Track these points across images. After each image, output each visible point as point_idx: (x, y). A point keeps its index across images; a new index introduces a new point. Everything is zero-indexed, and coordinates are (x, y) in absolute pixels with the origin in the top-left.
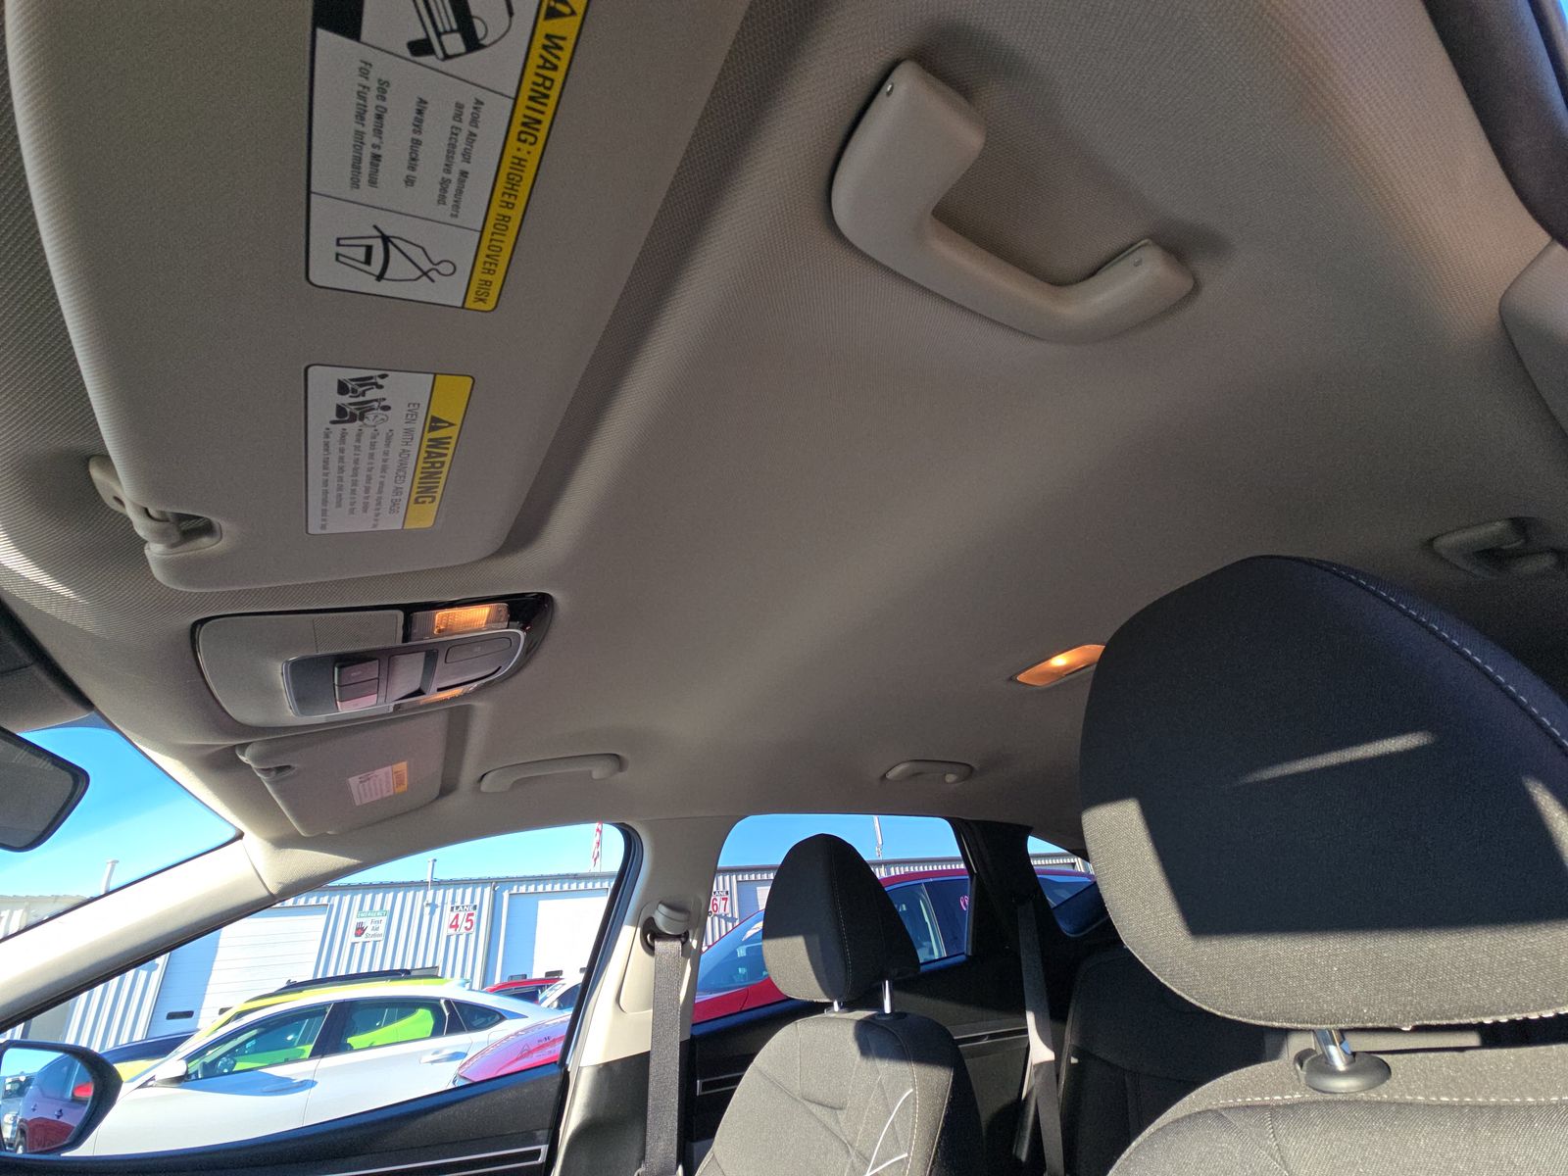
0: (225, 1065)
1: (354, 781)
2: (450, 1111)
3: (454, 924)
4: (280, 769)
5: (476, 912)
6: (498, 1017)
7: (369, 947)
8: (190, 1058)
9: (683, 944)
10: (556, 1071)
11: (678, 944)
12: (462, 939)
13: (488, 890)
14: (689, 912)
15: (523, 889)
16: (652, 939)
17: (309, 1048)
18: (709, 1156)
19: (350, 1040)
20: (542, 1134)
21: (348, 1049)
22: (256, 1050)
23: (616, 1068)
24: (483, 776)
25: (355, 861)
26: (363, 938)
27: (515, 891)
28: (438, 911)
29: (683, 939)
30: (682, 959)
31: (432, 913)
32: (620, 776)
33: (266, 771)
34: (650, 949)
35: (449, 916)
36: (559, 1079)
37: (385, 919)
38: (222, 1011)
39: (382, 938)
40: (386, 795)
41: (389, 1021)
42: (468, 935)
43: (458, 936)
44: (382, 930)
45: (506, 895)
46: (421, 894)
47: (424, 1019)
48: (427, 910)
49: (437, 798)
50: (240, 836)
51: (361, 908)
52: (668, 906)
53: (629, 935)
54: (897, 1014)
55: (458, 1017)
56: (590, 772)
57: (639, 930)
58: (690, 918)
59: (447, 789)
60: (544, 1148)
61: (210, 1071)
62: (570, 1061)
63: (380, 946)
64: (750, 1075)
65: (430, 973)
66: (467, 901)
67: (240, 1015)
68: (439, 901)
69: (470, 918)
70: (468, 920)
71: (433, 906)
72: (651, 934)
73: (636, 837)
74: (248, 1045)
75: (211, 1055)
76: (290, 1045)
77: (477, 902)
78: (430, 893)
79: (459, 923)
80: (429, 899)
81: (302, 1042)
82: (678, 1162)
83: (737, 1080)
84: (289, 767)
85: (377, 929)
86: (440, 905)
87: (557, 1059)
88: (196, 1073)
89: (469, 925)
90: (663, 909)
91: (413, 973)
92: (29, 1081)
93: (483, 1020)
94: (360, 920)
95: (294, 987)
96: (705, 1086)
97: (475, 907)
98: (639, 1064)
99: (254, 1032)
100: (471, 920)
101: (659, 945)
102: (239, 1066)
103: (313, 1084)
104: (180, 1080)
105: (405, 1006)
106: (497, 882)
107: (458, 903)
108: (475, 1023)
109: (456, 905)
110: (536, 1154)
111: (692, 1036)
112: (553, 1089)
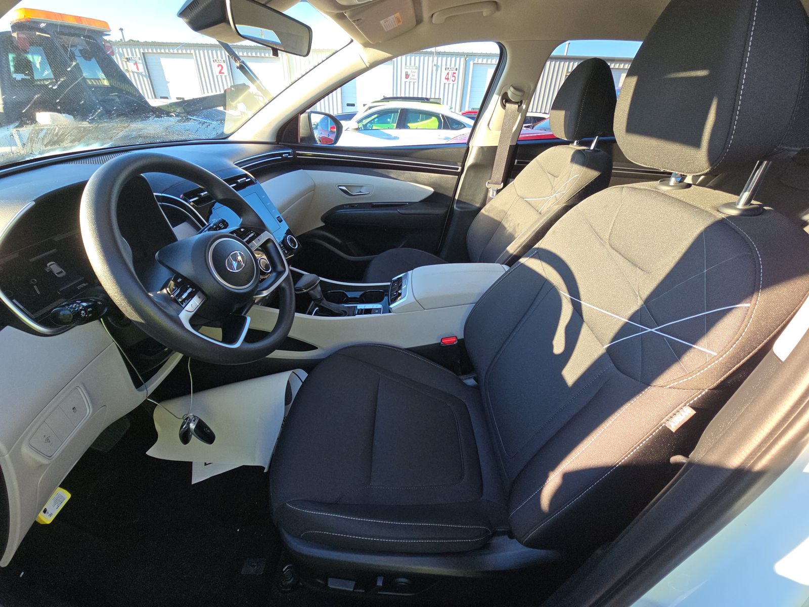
0: (370, 126)
1: (382, 22)
2: (432, 150)
3: (447, 77)
4: (358, 20)
5: (457, 72)
6: (463, 126)
7: (412, 84)
8: (359, 122)
9: (519, 106)
10: (466, 146)
11: (517, 106)
12: (451, 86)
13: (463, 59)
14: (524, 92)
15: (480, 61)
16: (506, 102)
17: (395, 125)
18: (512, 182)
19: (409, 125)
20: (460, 164)
21: (408, 128)
22: (379, 122)
23: (486, 149)
24: (433, 15)
25: (390, 55)
26: (408, 80)
27: (476, 62)
28: (439, 69)
29: (519, 104)
30: (517, 113)
31: (437, 70)
32: (498, 14)
33: (354, 21)
34: (504, 106)
35: (444, 73)
36: (465, 149)
37: (417, 71)
38: (364, 105)
39: (417, 81)
40: (395, 26)
41: (422, 120)
42: (453, 84)
43: (449, 84)
44: (416, 77)
45: (471, 63)
46: (431, 58)
47: (434, 121)
48: (435, 68)
49: (416, 26)
50: (352, 41)
51: (406, 64)
52: (514, 88)
53: (496, 99)
54: (595, 150)
55: (447, 123)
56: (482, 12)
57: (500, 97)
58: (524, 95)
59: (419, 21)
60: (460, 168)
61: (365, 128)
62: (470, 144)
63: (416, 84)
64: (533, 162)
65: (437, 102)
66: (453, 66)
67: (370, 108)
68: (439, 64)
69: (454, 75)
70: (453, 76)
71: (437, 66)
72: (505, 99)
73: (505, 51)
74: (376, 120)
75: (365, 122)
76: (388, 123)
77: (457, 66)
78: (435, 58)
79: (449, 77)
80: (435, 62)
81: (393, 122)
82: (502, 182)
83: (528, 163)
84: (361, 19)
85: (414, 76)
86: (440, 66)
87: (466, 142)
88: (361, 128)
89: (453, 79)
90: (512, 89)
91: (431, 100)
92: (317, 124)
93: (457, 126)
94: (407, 70)
95: (386, 99)
96: (518, 162)
97: (456, 70)
98: (493, 149)
99: (376, 116)
100: (454, 76)
101: (508, 105)
102: (374, 128)
103: (398, 138)
104: (358, 129)
105: (428, 115)
106: (467, 55)
107: (448, 66)
108: (454, 127)
109: (447, 67)
110: (458, 169)
111: (517, 144)
112: (464, 151)
